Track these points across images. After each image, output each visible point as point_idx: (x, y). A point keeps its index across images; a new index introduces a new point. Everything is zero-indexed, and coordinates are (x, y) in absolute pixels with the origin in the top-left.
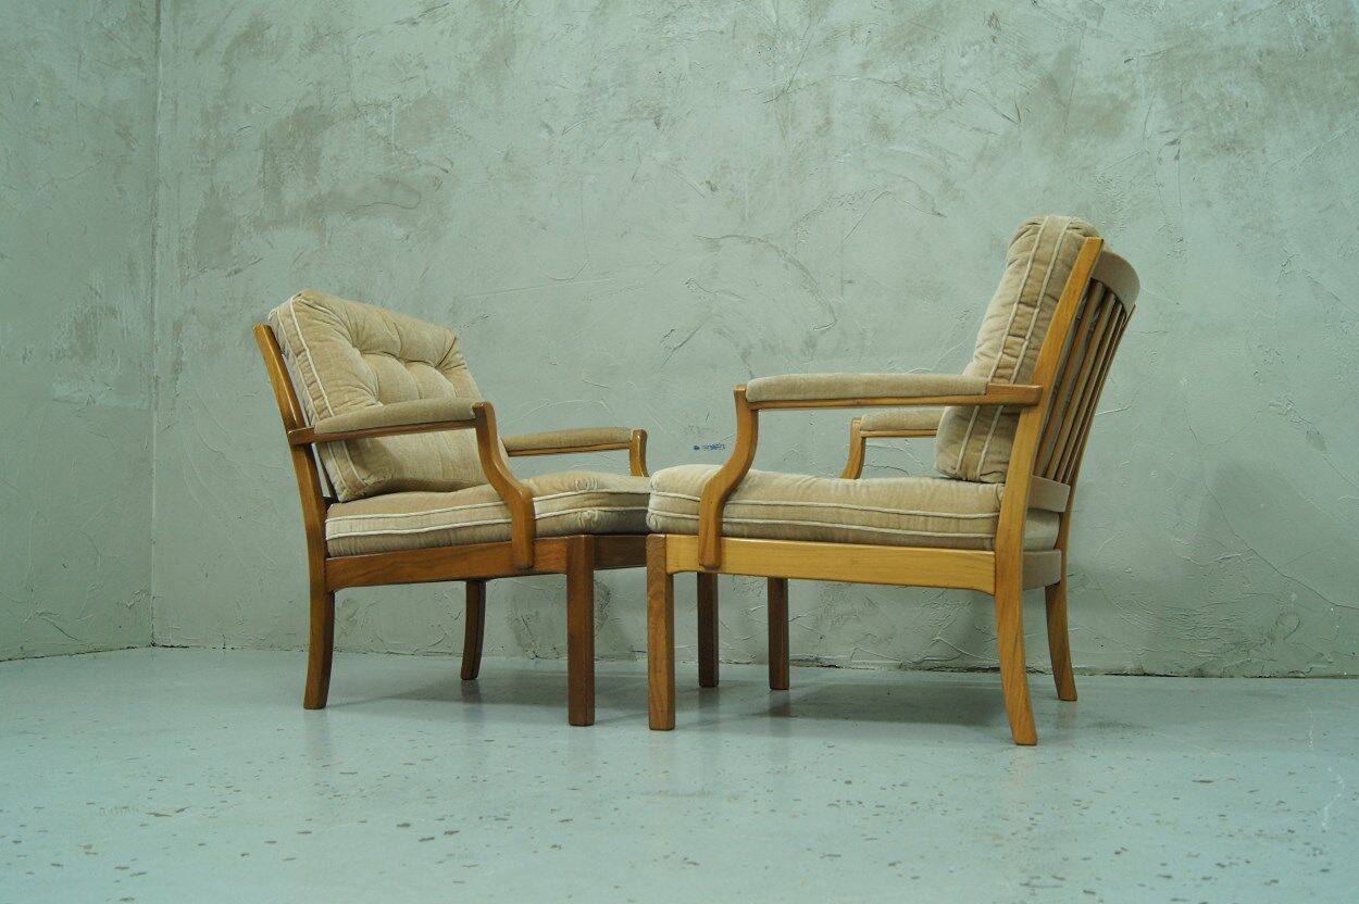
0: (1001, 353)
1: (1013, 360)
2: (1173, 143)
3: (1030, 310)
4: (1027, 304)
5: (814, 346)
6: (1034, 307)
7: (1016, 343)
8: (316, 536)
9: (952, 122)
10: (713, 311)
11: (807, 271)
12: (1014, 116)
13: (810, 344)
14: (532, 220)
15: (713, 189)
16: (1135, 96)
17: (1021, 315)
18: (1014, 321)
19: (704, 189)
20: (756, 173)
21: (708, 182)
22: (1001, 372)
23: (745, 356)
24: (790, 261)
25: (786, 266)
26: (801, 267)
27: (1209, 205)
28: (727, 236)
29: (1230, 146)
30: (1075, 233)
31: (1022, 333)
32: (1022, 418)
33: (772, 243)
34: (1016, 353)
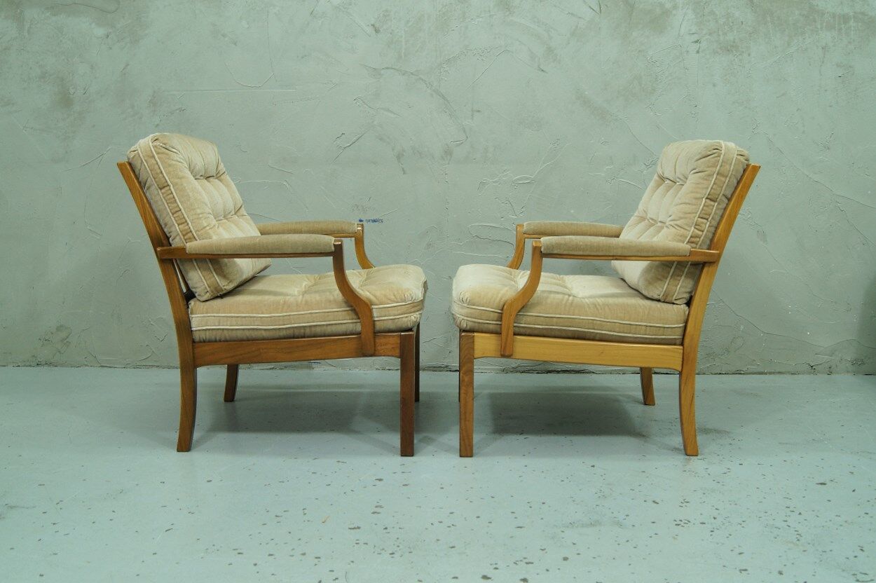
0: (693, 228)
1: (700, 233)
2: (696, 42)
3: (712, 203)
4: (711, 200)
5: (451, 154)
6: (714, 201)
7: (703, 223)
8: (184, 327)
9: (555, 6)
10: (375, 123)
11: (447, 101)
12: (597, 8)
13: (448, 152)
14: (224, 36)
15: (377, 31)
16: (675, 7)
17: (707, 206)
18: (703, 209)
19: (370, 30)
20: (410, 24)
21: (373, 25)
22: (693, 239)
23: (399, 157)
24: (434, 91)
25: (432, 95)
26: (444, 98)
27: (714, 85)
28: (387, 68)
29: (729, 48)
30: (742, 159)
31: (707, 217)
32: (706, 270)
33: (422, 77)
34: (703, 229)
